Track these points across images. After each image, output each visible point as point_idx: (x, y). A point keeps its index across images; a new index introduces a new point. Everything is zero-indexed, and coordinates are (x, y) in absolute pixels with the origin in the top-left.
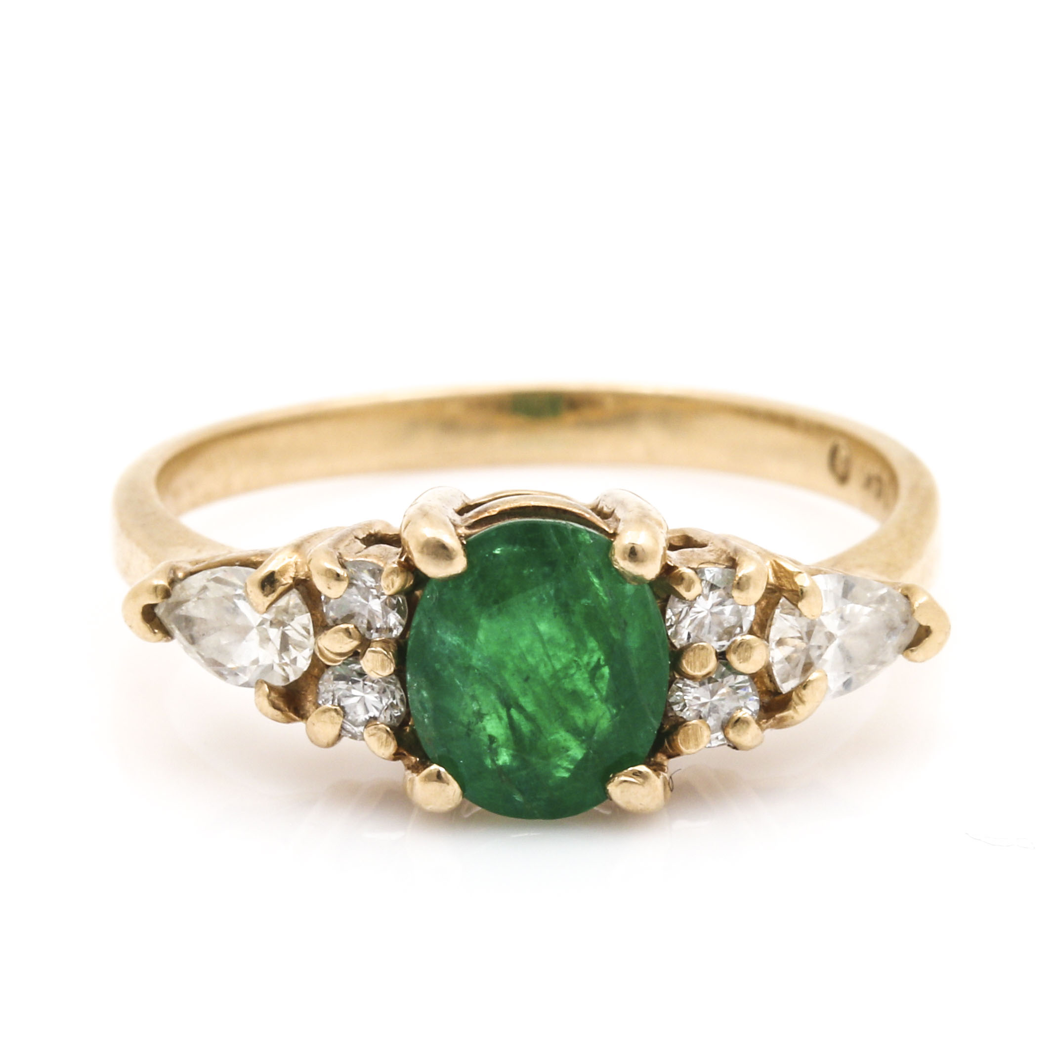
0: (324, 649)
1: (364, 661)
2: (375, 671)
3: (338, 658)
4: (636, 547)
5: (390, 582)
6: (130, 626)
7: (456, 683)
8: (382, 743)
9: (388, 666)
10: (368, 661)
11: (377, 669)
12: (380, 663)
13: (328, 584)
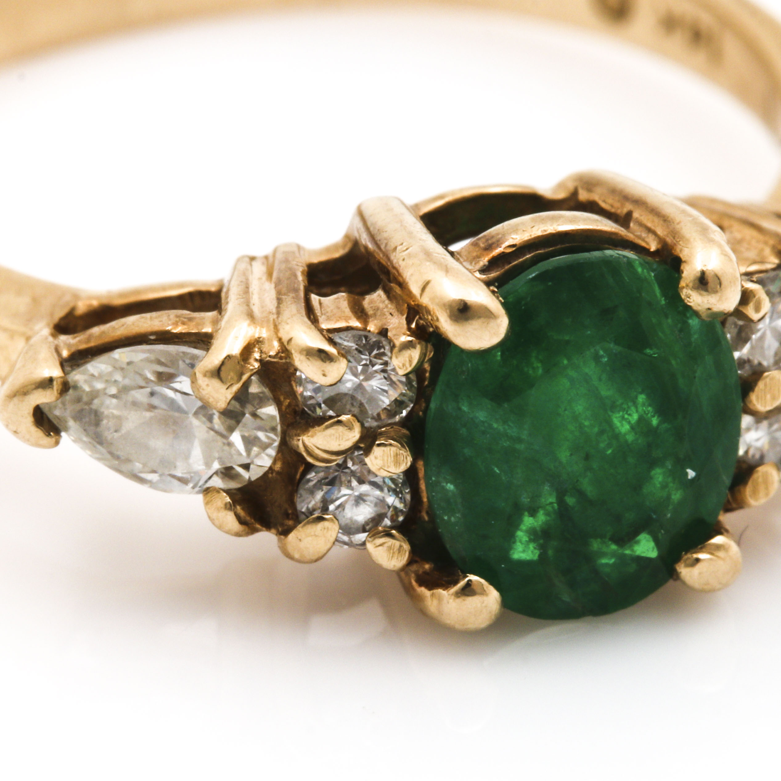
0: (315, 448)
1: (370, 459)
2: (386, 469)
3: (334, 457)
4: (707, 273)
5: (407, 360)
6: (15, 432)
7: (495, 472)
8: (394, 553)
9: (403, 460)
10: (376, 458)
11: (388, 467)
12: (392, 459)
13: (323, 371)
